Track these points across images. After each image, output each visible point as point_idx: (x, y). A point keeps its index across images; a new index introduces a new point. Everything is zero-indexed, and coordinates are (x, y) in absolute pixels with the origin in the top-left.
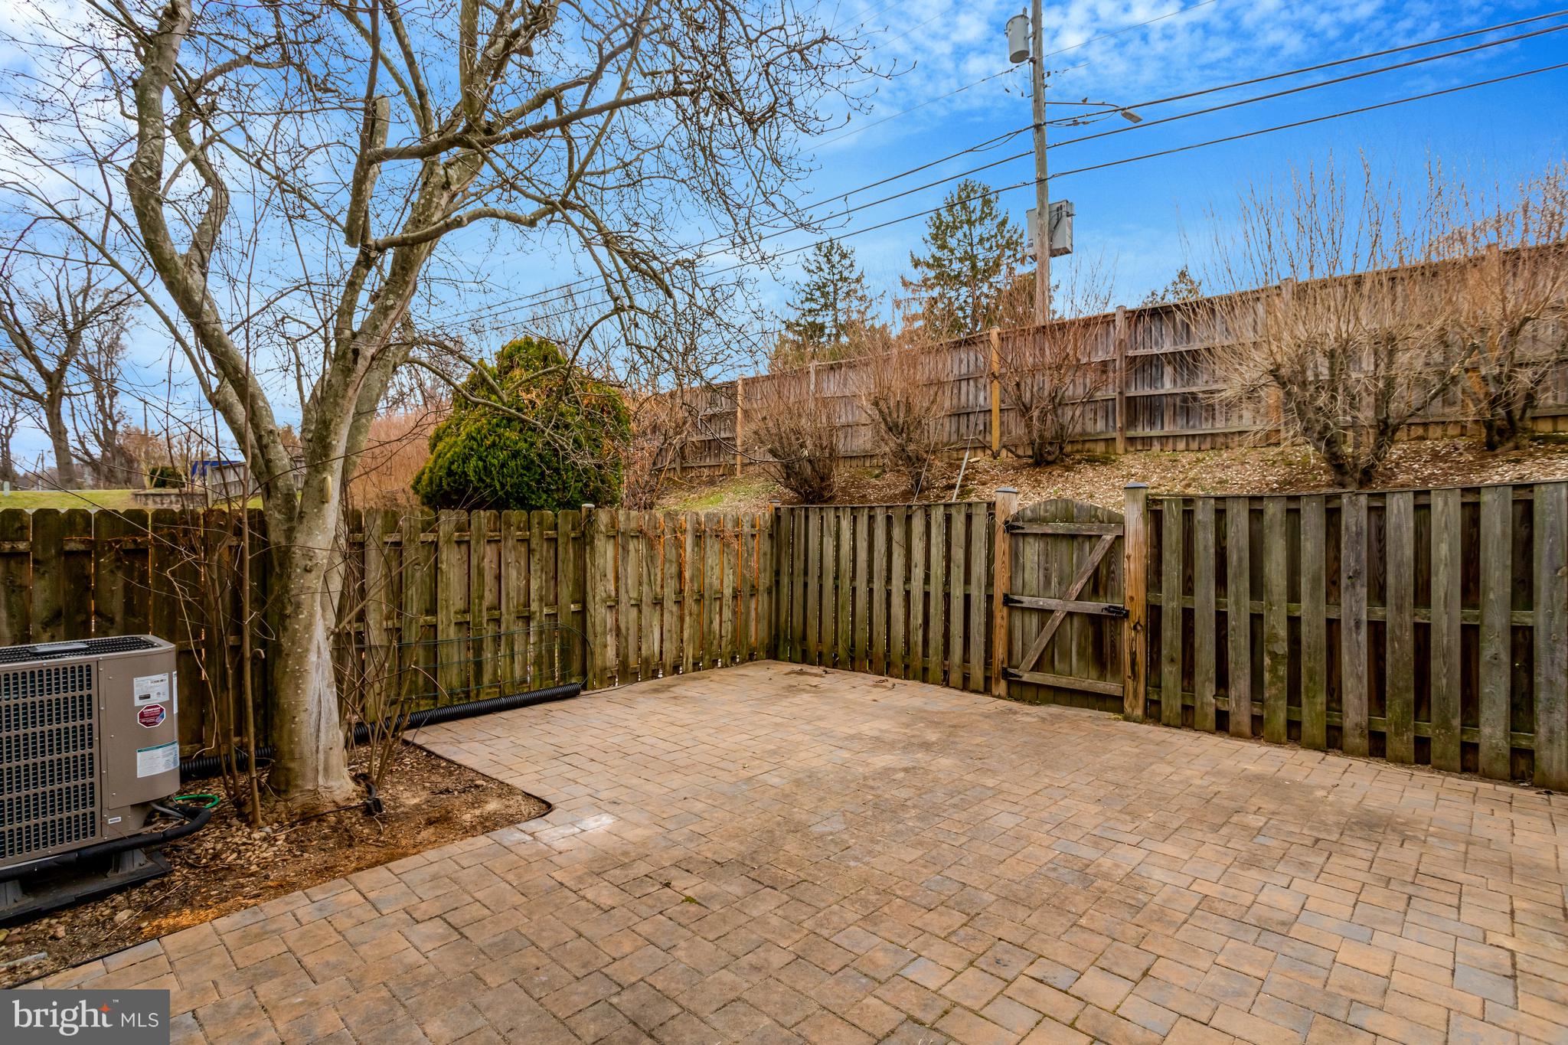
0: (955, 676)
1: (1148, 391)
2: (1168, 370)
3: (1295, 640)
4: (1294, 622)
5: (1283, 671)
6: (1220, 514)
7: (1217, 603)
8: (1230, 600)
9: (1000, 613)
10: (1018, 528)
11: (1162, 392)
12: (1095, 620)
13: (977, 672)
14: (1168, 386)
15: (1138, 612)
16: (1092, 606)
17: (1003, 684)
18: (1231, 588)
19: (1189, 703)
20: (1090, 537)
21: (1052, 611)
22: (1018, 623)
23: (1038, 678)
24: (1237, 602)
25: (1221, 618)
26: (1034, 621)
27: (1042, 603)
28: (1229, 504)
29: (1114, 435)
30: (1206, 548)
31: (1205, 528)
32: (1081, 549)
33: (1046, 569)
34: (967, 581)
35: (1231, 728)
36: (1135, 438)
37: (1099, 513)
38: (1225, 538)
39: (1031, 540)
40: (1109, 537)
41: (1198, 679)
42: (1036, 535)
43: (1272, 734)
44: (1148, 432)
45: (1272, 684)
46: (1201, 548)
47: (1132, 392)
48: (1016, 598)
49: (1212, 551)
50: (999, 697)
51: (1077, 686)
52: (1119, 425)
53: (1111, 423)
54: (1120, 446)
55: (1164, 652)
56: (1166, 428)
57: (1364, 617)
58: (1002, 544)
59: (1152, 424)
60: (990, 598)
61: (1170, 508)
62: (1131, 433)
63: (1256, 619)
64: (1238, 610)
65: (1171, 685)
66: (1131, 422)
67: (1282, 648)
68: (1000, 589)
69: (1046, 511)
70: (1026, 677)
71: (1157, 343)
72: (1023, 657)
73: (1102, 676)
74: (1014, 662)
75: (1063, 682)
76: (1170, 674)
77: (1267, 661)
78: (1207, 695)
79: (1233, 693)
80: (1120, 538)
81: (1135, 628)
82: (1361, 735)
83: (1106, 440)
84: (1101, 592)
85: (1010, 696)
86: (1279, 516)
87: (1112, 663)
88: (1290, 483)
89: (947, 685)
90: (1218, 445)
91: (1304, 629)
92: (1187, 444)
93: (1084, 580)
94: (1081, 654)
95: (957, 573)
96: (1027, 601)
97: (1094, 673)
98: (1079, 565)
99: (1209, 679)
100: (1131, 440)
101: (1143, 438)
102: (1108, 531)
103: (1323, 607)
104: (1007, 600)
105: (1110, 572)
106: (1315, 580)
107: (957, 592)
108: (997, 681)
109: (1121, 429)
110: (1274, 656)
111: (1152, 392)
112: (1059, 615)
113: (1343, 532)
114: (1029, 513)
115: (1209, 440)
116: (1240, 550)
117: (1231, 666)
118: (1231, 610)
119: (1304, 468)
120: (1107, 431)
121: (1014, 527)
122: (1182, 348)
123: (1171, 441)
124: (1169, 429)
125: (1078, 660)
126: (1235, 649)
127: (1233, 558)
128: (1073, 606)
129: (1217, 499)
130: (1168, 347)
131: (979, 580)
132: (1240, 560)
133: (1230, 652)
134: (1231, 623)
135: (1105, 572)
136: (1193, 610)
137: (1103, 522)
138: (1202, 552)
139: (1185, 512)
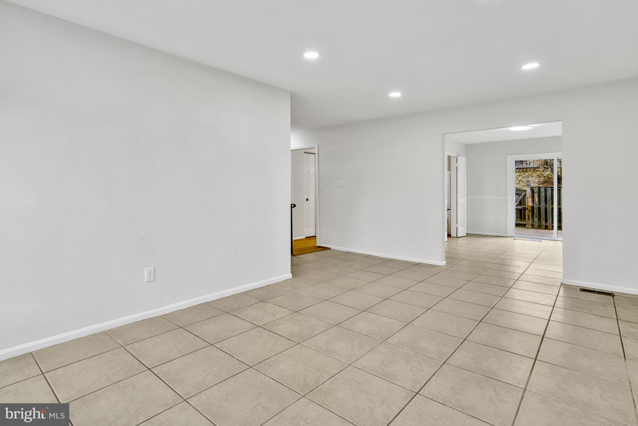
6: (546, 190)
7: (545, 206)
8: (548, 205)
12: (520, 210)
15: (530, 208)
16: (519, 207)
18: (548, 203)
19: (540, 224)
20: (519, 194)
24: (549, 206)
25: (546, 209)
28: (547, 188)
30: (543, 196)
31: (543, 192)
35: (548, 228)
37: (521, 189)
38: (546, 194)
40: (523, 194)
41: (542, 220)
46: (542, 196)
49: (544, 196)
55: (535, 215)
61: (535, 189)
64: (549, 207)
65: (536, 222)
73: (521, 221)
76: (536, 219)
78: (543, 222)
79: (548, 222)
80: (526, 194)
81: (529, 211)
84: (522, 205)
87: (524, 218)
88: (546, 182)
93: (518, 202)
97: (520, 220)
99: (544, 220)
102: (523, 193)
105: (524, 201)
115: (521, 169)
116: (549, 196)
117: (548, 217)
118: (548, 207)
119: (548, 178)
126: (549, 214)
127: (548, 198)
129: (545, 187)
132: (549, 198)
133: (548, 215)
134: (548, 209)
135: (522, 201)
136: (540, 207)
137: (522, 191)
138: (542, 197)
139: (538, 189)
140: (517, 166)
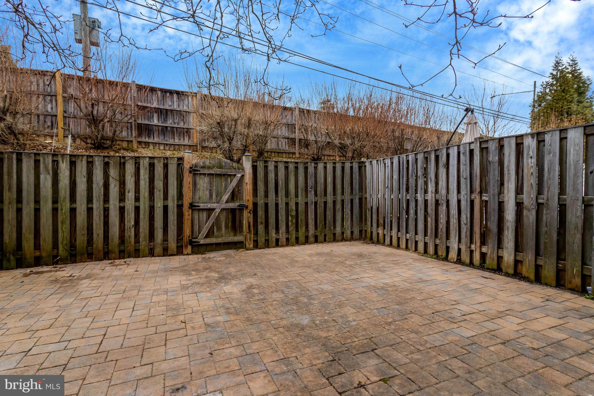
0: (158, 250)
1: (146, 122)
2: (155, 115)
3: (297, 210)
4: (297, 204)
5: (294, 221)
7: (275, 200)
8: (280, 198)
9: (187, 213)
10: (197, 171)
11: (153, 124)
12: (233, 211)
13: (172, 245)
14: (155, 122)
15: (251, 206)
16: (231, 205)
17: (190, 247)
18: (280, 194)
19: (267, 238)
20: (230, 175)
21: (214, 209)
22: (196, 217)
23: (208, 241)
24: (281, 199)
25: (277, 205)
26: (205, 214)
27: (209, 206)
28: (279, 163)
29: (132, 139)
30: (272, 179)
31: (271, 172)
32: (226, 180)
33: (210, 190)
34: (166, 197)
35: (280, 244)
36: (142, 142)
38: (277, 175)
39: (203, 177)
40: (239, 175)
41: (270, 228)
42: (205, 174)
43: (292, 243)
44: (147, 140)
45: (292, 226)
46: (270, 179)
47: (140, 121)
48: (196, 204)
49: (274, 181)
50: (188, 254)
51: (226, 241)
52: (134, 135)
53: (130, 134)
54: (135, 145)
55: (259, 220)
56: (155, 140)
57: (314, 201)
58: (188, 179)
59: (149, 137)
60: (180, 207)
61: (260, 164)
62: (140, 139)
63: (287, 204)
64: (282, 201)
65: (261, 233)
66: (140, 135)
67: (294, 213)
68: (186, 201)
69: (210, 163)
70: (202, 242)
71: (150, 103)
72: (199, 233)
73: (235, 235)
74: (194, 236)
75: (220, 240)
76: (261, 228)
77: (290, 218)
78: (273, 234)
79: (280, 232)
80: (243, 176)
81: (250, 212)
82: (313, 237)
83: (128, 141)
84: (235, 199)
85: (193, 253)
86: (293, 168)
87: (239, 228)
89: (153, 256)
90: (176, 149)
91: (299, 206)
92: (164, 147)
93: (228, 195)
94: (227, 227)
95: (159, 195)
96: (202, 206)
97: (232, 234)
98: (226, 188)
99: (273, 228)
100: (140, 143)
101: (145, 142)
102: (239, 173)
103: (304, 198)
104: (192, 206)
105: (239, 190)
106: (302, 190)
107: (159, 204)
108: (186, 247)
109: (135, 137)
110: (292, 216)
111: (149, 123)
112: (218, 211)
113: (308, 174)
114: (201, 163)
115: (173, 146)
116: (282, 180)
117: (280, 222)
118: (280, 202)
120: (128, 137)
121: (195, 170)
122: (161, 107)
123: (157, 145)
124: (156, 140)
125: (225, 230)
126: (281, 215)
127: (280, 183)
128: (224, 206)
130: (155, 105)
131: (173, 197)
133: (280, 217)
134: (280, 206)
135: (237, 190)
136: (268, 203)
137: (235, 169)
138: (271, 181)
139: (265, 166)
140: (167, 140)
